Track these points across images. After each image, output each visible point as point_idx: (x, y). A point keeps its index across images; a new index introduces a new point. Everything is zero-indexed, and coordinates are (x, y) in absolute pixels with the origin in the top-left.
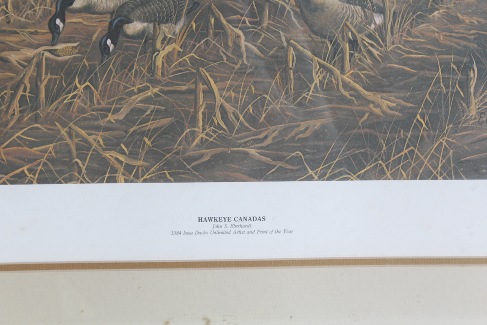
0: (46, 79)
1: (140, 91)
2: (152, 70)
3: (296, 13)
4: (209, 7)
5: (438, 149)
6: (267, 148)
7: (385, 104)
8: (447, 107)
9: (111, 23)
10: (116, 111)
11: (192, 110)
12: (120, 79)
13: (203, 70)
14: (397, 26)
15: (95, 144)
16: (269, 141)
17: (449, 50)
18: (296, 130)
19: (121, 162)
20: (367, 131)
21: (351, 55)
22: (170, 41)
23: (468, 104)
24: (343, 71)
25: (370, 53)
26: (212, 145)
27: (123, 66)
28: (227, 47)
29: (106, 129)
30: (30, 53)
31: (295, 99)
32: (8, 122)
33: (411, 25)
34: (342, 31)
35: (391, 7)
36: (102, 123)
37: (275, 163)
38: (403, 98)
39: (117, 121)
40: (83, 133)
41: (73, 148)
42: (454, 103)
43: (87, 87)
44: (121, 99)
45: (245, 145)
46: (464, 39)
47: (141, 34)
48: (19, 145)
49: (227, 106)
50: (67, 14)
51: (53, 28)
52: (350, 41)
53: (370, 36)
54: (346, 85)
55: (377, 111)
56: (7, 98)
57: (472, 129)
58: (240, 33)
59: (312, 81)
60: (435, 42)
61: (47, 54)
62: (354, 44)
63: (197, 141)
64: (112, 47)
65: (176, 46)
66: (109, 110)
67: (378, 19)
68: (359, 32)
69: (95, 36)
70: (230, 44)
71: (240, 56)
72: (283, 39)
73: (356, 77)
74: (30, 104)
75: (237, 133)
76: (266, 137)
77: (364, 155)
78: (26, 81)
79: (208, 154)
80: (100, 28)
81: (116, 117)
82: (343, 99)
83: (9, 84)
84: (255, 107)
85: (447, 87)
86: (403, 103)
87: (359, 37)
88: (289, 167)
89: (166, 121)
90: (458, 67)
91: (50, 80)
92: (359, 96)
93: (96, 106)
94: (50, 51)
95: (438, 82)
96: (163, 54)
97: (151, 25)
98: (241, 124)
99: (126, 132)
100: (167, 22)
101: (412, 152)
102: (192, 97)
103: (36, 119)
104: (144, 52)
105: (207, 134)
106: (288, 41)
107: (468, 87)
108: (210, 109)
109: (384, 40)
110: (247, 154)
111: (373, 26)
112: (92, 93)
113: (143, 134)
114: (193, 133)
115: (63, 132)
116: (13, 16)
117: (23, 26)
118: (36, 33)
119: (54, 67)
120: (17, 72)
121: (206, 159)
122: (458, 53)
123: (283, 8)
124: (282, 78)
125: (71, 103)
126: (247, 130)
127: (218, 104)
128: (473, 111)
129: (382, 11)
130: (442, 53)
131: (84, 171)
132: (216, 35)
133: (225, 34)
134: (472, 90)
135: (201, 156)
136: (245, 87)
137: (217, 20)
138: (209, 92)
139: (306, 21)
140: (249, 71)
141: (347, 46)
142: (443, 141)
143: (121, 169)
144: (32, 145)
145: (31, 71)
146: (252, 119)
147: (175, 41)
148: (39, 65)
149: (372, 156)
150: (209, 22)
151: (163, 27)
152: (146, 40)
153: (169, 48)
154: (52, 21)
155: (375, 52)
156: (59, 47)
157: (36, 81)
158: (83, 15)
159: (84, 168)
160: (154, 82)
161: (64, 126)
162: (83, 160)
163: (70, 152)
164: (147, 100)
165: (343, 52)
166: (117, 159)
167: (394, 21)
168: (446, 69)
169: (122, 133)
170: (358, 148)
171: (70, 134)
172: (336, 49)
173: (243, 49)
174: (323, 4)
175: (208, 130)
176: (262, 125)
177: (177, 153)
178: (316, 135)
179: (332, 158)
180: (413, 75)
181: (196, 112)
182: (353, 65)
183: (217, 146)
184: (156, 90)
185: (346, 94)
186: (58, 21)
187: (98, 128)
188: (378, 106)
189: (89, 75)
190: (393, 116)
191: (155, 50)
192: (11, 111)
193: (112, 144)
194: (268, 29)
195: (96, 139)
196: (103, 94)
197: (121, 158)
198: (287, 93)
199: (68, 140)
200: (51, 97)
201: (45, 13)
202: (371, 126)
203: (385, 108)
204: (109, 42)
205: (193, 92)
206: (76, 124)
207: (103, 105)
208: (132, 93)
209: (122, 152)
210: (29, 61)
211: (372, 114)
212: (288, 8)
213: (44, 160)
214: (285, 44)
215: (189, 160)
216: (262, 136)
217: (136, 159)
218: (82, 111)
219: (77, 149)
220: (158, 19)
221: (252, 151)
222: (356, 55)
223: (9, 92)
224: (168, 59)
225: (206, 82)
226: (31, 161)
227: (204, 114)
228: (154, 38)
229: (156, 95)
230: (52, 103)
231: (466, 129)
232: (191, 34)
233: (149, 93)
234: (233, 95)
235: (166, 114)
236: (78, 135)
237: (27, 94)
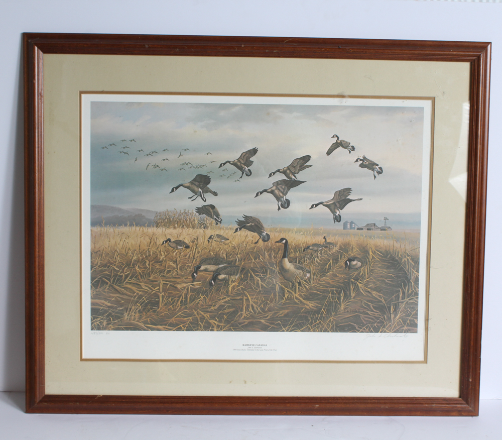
0: (190, 294)
1: (223, 299)
2: (227, 292)
3: (279, 273)
4: (248, 270)
5: (330, 322)
6: (268, 320)
7: (310, 305)
8: (333, 306)
9: (213, 275)
10: (214, 306)
11: (241, 306)
12: (216, 294)
13: (246, 292)
14: (315, 278)
15: (206, 317)
16: (269, 317)
17: (333, 286)
18: (278, 314)
19: (216, 324)
20: (304, 314)
21: (299, 288)
22: (234, 282)
23: (340, 305)
24: (295, 293)
25: (305, 287)
26: (248, 319)
27: (217, 290)
28: (254, 284)
29: (210, 312)
30: (185, 285)
31: (278, 303)
32: (176, 309)
33: (320, 277)
34: (295, 279)
35: (313, 271)
36: (209, 310)
37: (270, 325)
38: (317, 303)
39: (215, 309)
40: (202, 313)
41: (199, 319)
42: (335, 305)
43: (204, 297)
44: (216, 302)
45: (260, 318)
46: (339, 282)
47: (224, 279)
48: (180, 317)
49: (254, 305)
50: (198, 272)
51: (193, 277)
52: (298, 283)
53: (305, 281)
54: (296, 298)
55: (308, 307)
56: (176, 301)
57: (342, 314)
58: (259, 279)
59: (284, 296)
60: (328, 283)
61: (191, 286)
62: (299, 284)
63: (243, 317)
64: (213, 283)
65: (236, 283)
66: (212, 305)
67: (308, 275)
68: (301, 279)
69: (208, 280)
70: (255, 283)
71: (259, 287)
72: (274, 281)
73: (300, 295)
74: (184, 303)
75: (257, 314)
76: (268, 316)
77: (303, 323)
78: (183, 295)
79: (247, 321)
80: (209, 277)
81: (214, 308)
82: (295, 303)
83: (177, 296)
84: (264, 305)
85: (333, 299)
86: (317, 305)
87: (301, 281)
88: (276, 327)
89: (232, 310)
90: (337, 292)
91: (191, 295)
92: (301, 302)
93: (207, 304)
94: (192, 285)
95: (329, 297)
96: (231, 286)
97: (228, 276)
98: (259, 311)
99: (218, 313)
100: (233, 275)
101: (320, 322)
102: (241, 301)
103: (186, 308)
104: (225, 285)
105: (247, 315)
106: (276, 282)
107: (340, 299)
108: (248, 306)
109: (310, 283)
110: (261, 322)
111: (306, 277)
112: (206, 299)
113: (224, 314)
114: (242, 314)
115: (195, 313)
116: (179, 272)
117: (183, 276)
118: (187, 278)
119: (193, 290)
120: (180, 292)
121: (246, 323)
122: (336, 287)
123: (275, 271)
124: (273, 295)
125: (198, 303)
126: (261, 313)
127: (251, 304)
128: (342, 308)
129: (309, 272)
130: (330, 287)
131: (202, 327)
132: (250, 280)
133: (254, 280)
134: (342, 301)
135: (244, 322)
136: (260, 298)
137: (251, 275)
138: (247, 300)
139: (283, 275)
140: (262, 292)
141: (297, 284)
142: (331, 318)
143: (216, 326)
144: (184, 317)
145: (185, 291)
146: (263, 310)
147: (236, 282)
148: (188, 289)
149: (306, 323)
150: (248, 275)
151: (232, 277)
152: (226, 281)
153: (234, 284)
154: (193, 274)
155: (307, 287)
156: (195, 283)
157: (186, 295)
158: (204, 272)
159: (202, 326)
160: (228, 296)
161: (196, 311)
162: (202, 323)
163: (197, 320)
164: (226, 302)
165: (295, 286)
166: (214, 323)
167: (314, 276)
168: (333, 293)
169: (216, 313)
170: (301, 320)
171: (198, 313)
172: (293, 286)
173: (260, 285)
174: (289, 270)
175: (247, 313)
176: (267, 312)
177: (236, 321)
178: (286, 315)
179: (291, 324)
180: (320, 295)
181: (243, 306)
182: (299, 291)
183: (250, 319)
184: (229, 299)
185: (297, 301)
186: (195, 274)
187: (208, 312)
188: (308, 305)
189: (205, 293)
190: (313, 309)
191: (229, 285)
192: (177, 305)
193: (213, 318)
194: (269, 278)
195: (207, 316)
196: (210, 300)
197: (216, 322)
198: (275, 300)
199: (197, 316)
200: (192, 301)
201: (191, 271)
202: (305, 313)
203: (311, 306)
204: (212, 281)
205: (242, 299)
206: (200, 310)
207: (210, 303)
208: (220, 300)
209: (216, 320)
210: (184, 288)
211: (306, 308)
212: (276, 271)
213: (188, 323)
214: (275, 283)
215: (240, 324)
216: (266, 315)
217: (221, 323)
218: (202, 305)
219: (200, 319)
220: (230, 274)
221: (262, 321)
222: (300, 287)
223: (177, 298)
224: (233, 288)
225: (247, 296)
226: (183, 323)
227: (245, 307)
228: (228, 281)
229: (229, 300)
230: (192, 302)
231: (339, 314)
232: (242, 279)
233: (226, 300)
234: (256, 301)
235: (232, 307)
236: (201, 314)
237: (183, 299)
